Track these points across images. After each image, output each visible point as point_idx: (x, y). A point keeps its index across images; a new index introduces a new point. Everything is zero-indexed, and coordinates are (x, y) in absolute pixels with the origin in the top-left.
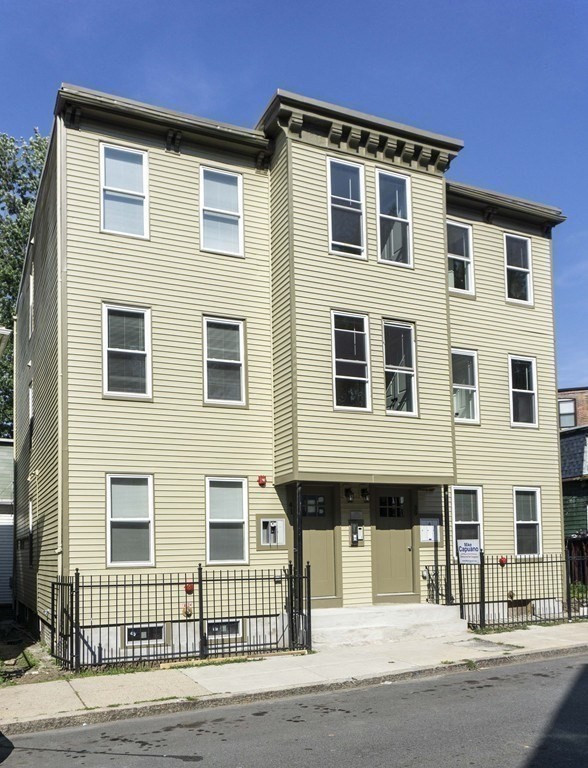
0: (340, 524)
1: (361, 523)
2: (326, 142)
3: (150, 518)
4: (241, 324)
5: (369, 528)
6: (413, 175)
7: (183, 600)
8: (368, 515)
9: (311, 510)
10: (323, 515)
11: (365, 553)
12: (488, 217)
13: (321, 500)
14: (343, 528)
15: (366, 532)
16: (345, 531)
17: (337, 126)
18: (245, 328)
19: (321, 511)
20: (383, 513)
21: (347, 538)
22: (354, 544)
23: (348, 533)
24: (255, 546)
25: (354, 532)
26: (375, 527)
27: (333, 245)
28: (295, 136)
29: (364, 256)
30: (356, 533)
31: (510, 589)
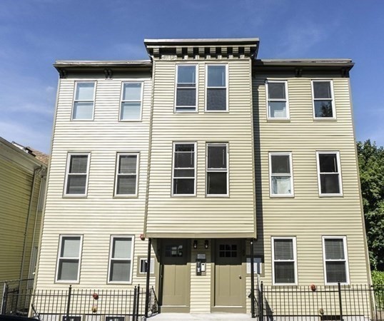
0: (190, 262)
1: (204, 261)
2: (175, 58)
3: (79, 258)
4: (138, 154)
5: (210, 264)
6: (229, 62)
7: (91, 302)
8: (210, 256)
9: (173, 253)
10: (181, 256)
11: (207, 279)
12: (298, 73)
13: (181, 247)
14: (192, 264)
15: (208, 267)
16: (193, 266)
17: (179, 49)
18: (140, 156)
19: (180, 254)
20: (222, 255)
21: (195, 270)
22: (199, 274)
23: (195, 267)
24: (135, 274)
25: (199, 266)
26: (213, 264)
27: (177, 108)
28: (158, 59)
29: (196, 110)
30: (200, 267)
31: (320, 307)
